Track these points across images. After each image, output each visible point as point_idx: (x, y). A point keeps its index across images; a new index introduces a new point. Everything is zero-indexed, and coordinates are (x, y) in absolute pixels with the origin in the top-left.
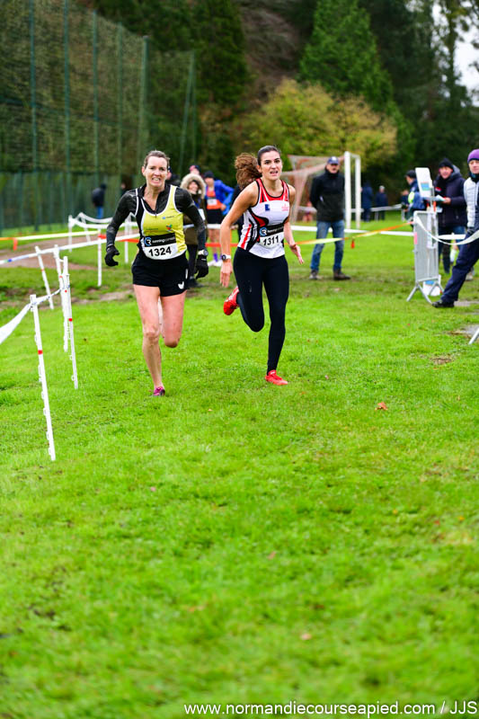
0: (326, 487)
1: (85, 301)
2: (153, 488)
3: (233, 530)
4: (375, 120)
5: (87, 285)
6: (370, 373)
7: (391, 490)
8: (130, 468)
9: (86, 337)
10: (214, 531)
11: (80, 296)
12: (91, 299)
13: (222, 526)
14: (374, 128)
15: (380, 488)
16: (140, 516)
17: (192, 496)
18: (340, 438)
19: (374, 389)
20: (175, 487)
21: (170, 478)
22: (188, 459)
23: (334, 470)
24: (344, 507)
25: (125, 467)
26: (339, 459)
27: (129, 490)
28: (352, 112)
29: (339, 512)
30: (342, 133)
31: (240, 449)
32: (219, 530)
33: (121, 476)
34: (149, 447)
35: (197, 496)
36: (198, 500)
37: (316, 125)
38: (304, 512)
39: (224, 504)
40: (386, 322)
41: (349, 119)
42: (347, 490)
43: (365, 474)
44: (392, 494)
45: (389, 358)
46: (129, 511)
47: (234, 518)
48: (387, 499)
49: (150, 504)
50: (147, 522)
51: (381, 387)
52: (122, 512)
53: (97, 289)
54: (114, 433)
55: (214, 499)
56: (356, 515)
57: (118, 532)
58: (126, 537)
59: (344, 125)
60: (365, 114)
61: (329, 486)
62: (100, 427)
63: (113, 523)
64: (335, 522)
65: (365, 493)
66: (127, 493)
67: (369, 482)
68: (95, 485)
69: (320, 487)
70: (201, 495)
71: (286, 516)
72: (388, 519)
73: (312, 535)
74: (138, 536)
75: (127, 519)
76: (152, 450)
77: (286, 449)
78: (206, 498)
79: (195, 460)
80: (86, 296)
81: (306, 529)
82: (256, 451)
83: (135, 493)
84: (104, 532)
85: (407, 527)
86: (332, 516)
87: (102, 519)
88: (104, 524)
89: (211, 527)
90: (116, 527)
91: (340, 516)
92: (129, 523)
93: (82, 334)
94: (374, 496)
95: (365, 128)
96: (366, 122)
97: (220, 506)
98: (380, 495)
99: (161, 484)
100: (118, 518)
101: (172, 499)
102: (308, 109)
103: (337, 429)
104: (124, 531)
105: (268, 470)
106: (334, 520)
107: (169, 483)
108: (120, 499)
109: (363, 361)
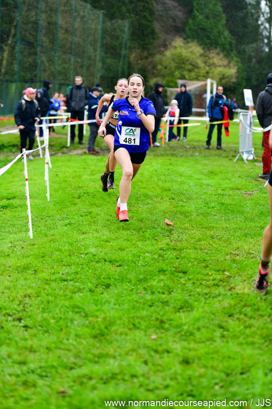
0: (175, 259)
1: (60, 154)
2: (83, 256)
3: (123, 279)
4: (225, 62)
5: (62, 145)
6: (208, 199)
7: (210, 262)
8: (71, 244)
9: (58, 174)
10: (112, 280)
11: (58, 151)
12: (63, 153)
13: (117, 277)
14: (225, 67)
15: (205, 261)
16: (73, 270)
17: (103, 260)
18: (186, 233)
19: (209, 208)
20: (94, 255)
21: (93, 250)
22: (103, 241)
23: (181, 250)
24: (183, 270)
25: (69, 243)
26: (185, 244)
27: (70, 256)
28: (213, 57)
29: (180, 272)
30: (207, 68)
31: (132, 237)
32: (115, 279)
33: (66, 248)
34: (84, 233)
35: (105, 261)
36: (106, 263)
37: (193, 63)
38: (162, 271)
39: (120, 266)
40: (220, 172)
41: (211, 61)
42: (187, 261)
43: (197, 253)
44: (210, 264)
45: (220, 192)
46: (68, 267)
47: (123, 273)
48: (207, 266)
49: (79, 264)
50: (77, 273)
51: (213, 207)
52: (64, 267)
53: (67, 148)
54: (66, 225)
55: (115, 262)
56: (189, 275)
57: (61, 278)
58: (65, 281)
59: (208, 64)
60: (221, 59)
61: (177, 258)
62: (59, 222)
63: (59, 273)
64: (177, 278)
65: (196, 263)
66: (68, 257)
67: (199, 257)
68: (51, 252)
69: (172, 259)
70: (108, 260)
71: (152, 273)
72: (206, 278)
73: (164, 283)
74: (71, 281)
75: (66, 271)
76: (85, 235)
77: (157, 238)
78: (110, 262)
79: (107, 241)
80: (61, 151)
81: (162, 280)
82: (140, 238)
83: (73, 257)
84: (53, 277)
85: (216, 282)
86: (176, 274)
87: (53, 271)
88: (54, 273)
89: (111, 277)
90: (60, 275)
91: (181, 275)
92: (67, 273)
93: (56, 172)
94: (201, 264)
95: (220, 66)
96: (221, 63)
97: (117, 266)
98: (204, 265)
99: (87, 253)
100: (62, 270)
101: (92, 261)
102: (189, 55)
103: (186, 229)
104: (64, 277)
105: (146, 248)
106: (177, 276)
107: (91, 253)
108: (64, 260)
109: (205, 193)
